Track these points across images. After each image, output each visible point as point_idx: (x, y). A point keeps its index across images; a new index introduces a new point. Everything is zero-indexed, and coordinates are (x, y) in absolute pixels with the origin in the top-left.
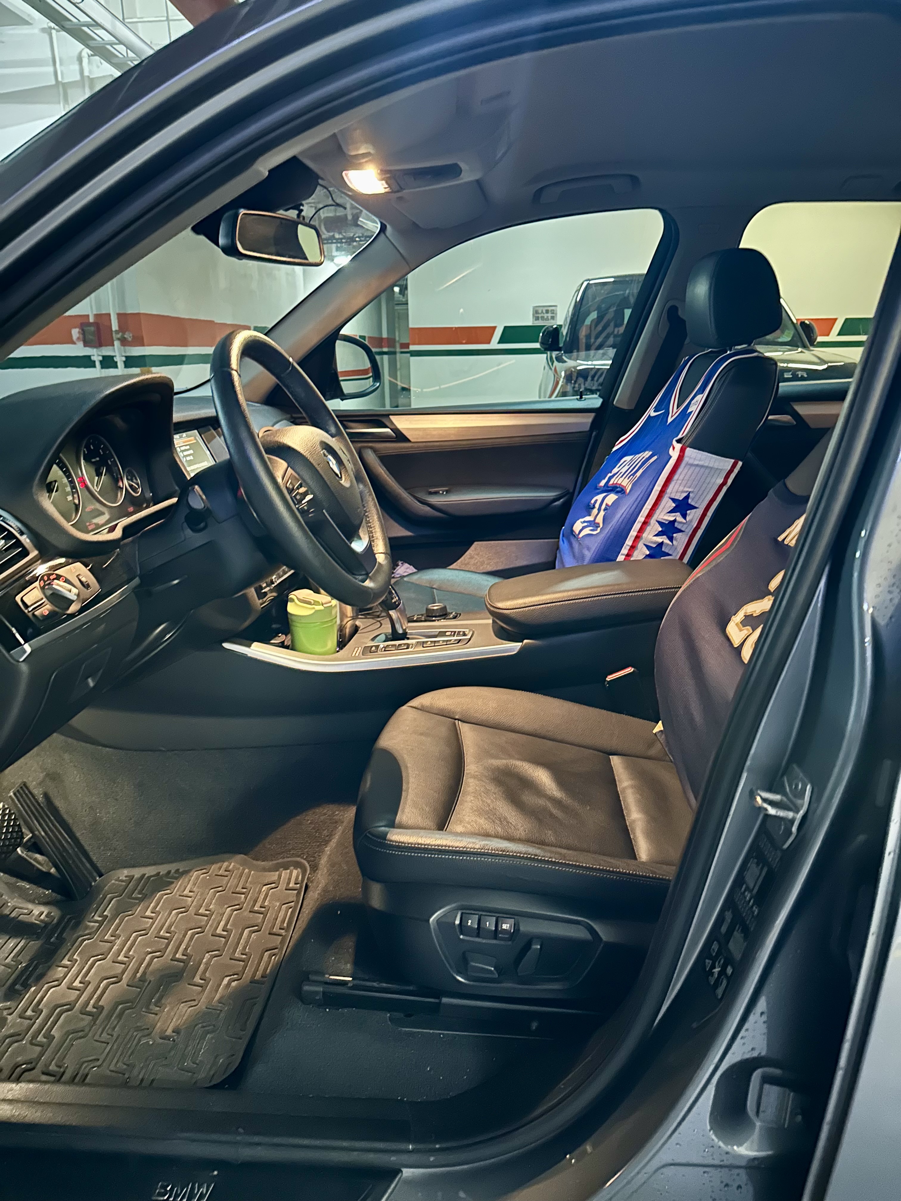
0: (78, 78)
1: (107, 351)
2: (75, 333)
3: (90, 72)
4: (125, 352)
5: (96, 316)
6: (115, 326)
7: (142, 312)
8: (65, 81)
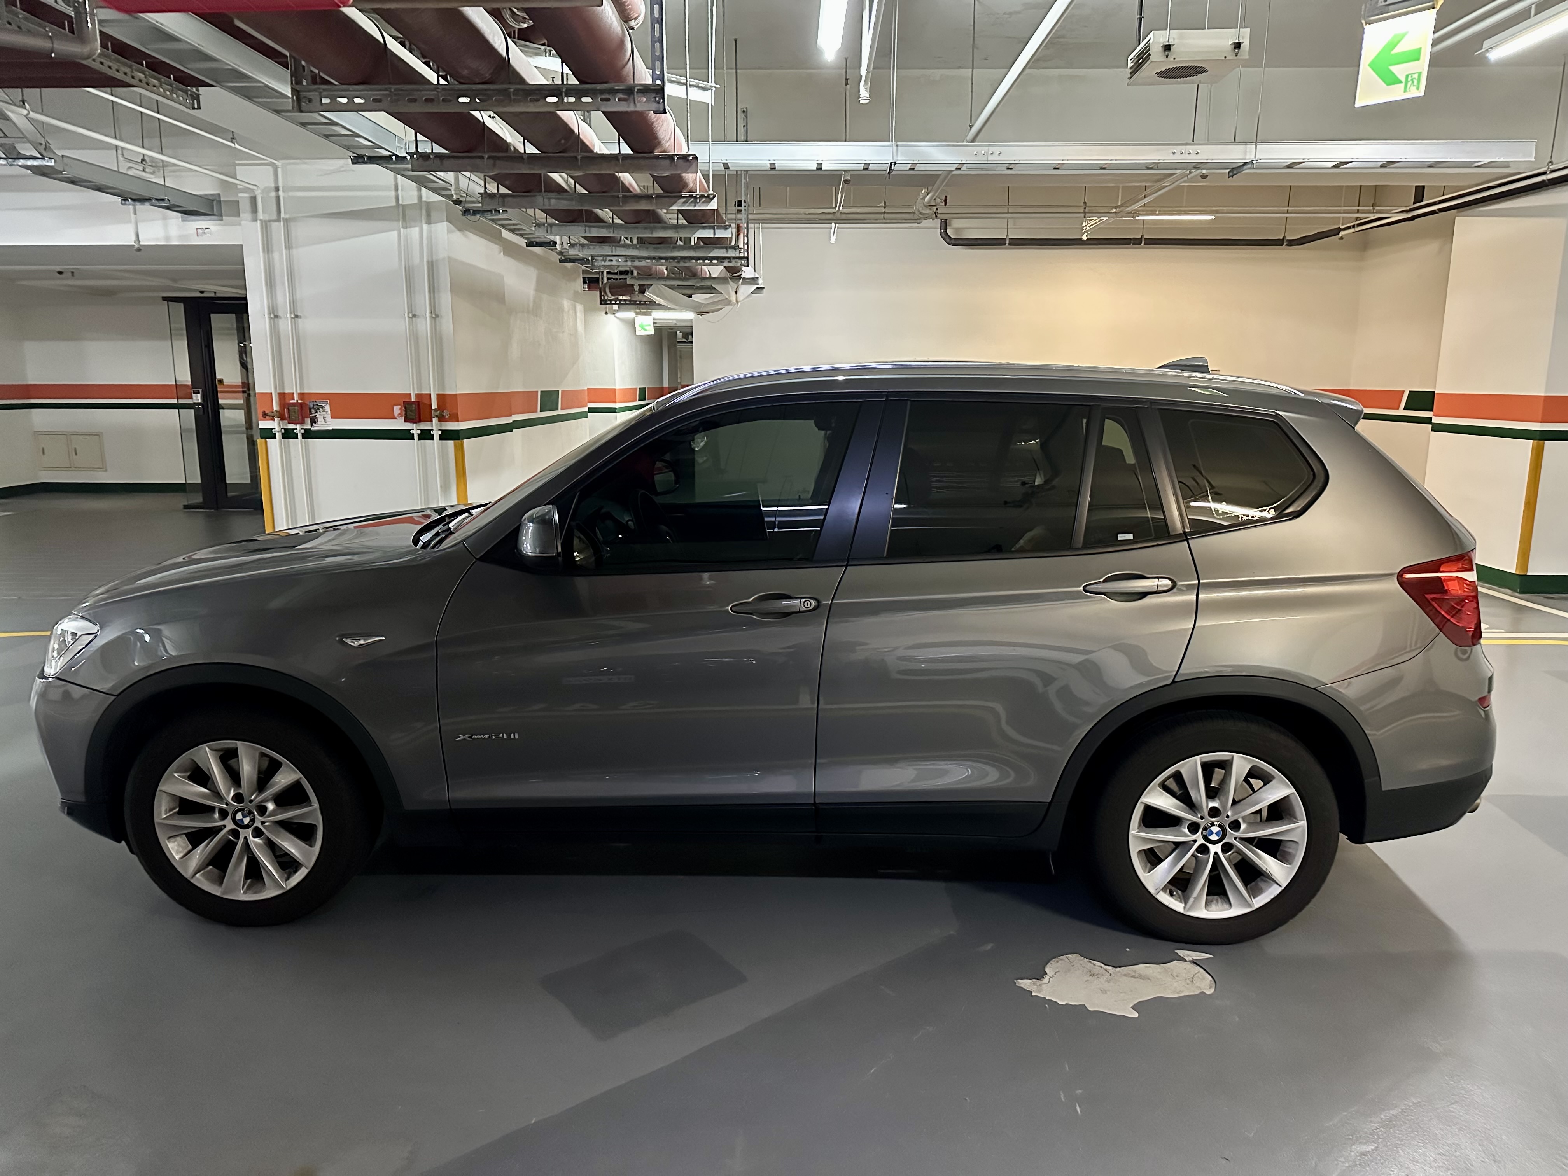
0: (416, 201)
1: (425, 426)
2: (397, 410)
3: (427, 198)
4: (441, 426)
5: (417, 395)
6: (434, 406)
7: (458, 393)
8: (405, 203)
